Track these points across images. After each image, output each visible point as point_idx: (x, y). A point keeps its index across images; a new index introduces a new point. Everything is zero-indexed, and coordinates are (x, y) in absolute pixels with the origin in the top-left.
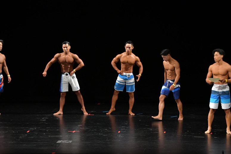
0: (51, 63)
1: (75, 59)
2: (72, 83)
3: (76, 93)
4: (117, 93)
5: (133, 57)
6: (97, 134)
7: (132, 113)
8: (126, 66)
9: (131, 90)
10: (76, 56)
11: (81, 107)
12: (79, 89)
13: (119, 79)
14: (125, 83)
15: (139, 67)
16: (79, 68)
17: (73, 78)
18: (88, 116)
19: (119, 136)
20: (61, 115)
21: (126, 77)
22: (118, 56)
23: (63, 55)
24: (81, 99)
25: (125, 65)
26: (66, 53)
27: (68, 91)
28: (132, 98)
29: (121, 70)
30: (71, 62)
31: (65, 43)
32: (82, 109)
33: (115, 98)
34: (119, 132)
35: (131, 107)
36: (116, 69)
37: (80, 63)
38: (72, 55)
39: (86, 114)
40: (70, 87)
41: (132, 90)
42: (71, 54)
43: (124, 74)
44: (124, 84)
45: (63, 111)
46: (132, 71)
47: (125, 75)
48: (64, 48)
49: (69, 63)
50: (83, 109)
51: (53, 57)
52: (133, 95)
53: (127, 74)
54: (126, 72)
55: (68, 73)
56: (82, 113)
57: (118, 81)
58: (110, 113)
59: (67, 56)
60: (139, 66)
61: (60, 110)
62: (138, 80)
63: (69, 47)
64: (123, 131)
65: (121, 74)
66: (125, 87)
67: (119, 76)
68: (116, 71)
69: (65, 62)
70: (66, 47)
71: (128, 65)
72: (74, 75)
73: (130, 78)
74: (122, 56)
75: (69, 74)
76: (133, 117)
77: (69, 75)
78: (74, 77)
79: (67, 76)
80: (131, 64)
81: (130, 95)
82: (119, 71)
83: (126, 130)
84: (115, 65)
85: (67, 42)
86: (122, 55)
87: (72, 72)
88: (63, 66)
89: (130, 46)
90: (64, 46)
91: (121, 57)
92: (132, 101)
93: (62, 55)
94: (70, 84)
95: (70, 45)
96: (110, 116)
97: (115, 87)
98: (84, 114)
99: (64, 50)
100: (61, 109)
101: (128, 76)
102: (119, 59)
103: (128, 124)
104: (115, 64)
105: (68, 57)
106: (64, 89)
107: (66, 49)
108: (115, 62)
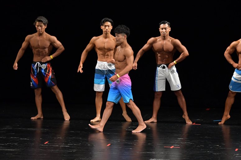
0: (143, 50)
1: (176, 46)
2: (171, 80)
3: (176, 94)
4: (233, 95)
6: (204, 152)
10: (178, 42)
11: (182, 113)
12: (180, 88)
13: (236, 75)
16: (181, 59)
17: (173, 72)
18: (192, 126)
19: (236, 155)
20: (155, 123)
22: (234, 43)
23: (160, 41)
24: (182, 101)
26: (164, 38)
27: (165, 90)
29: (238, 63)
30: (170, 51)
31: (164, 23)
32: (183, 117)
34: (237, 150)
36: (232, 62)
37: (183, 51)
38: (172, 41)
39: (189, 123)
40: (168, 84)
42: (171, 39)
45: (158, 118)
48: (162, 29)
49: (168, 52)
50: (185, 115)
51: (146, 43)
55: (165, 66)
56: (184, 122)
57: (234, 78)
58: (223, 122)
59: (165, 42)
61: (152, 118)
63: (169, 30)
65: (238, 69)
67: (236, 72)
68: (231, 65)
69: (162, 50)
70: (165, 29)
72: (174, 68)
75: (167, 66)
77: (166, 68)
78: (173, 70)
79: (164, 69)
82: (235, 65)
84: (229, 57)
85: (166, 22)
86: (239, 42)
87: (172, 64)
88: (159, 55)
90: (162, 27)
91: (237, 45)
93: (158, 40)
94: (168, 80)
95: (171, 26)
96: (223, 125)
97: (231, 87)
98: (187, 122)
99: (162, 32)
100: (155, 115)
104: (230, 56)
105: (166, 44)
106: (160, 87)
107: (164, 30)
108: (229, 53)
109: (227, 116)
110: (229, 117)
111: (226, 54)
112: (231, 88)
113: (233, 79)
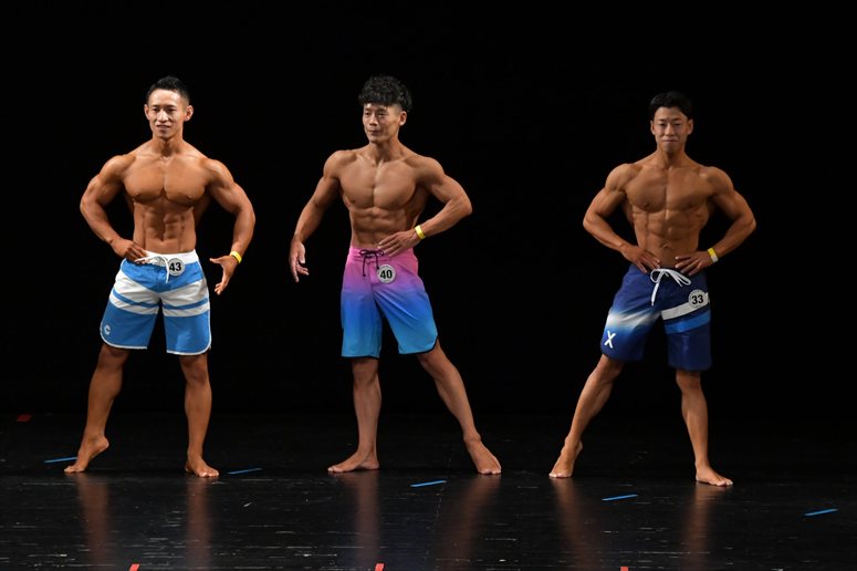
4: (119, 361)
5: (193, 166)
7: (206, 468)
8: (159, 213)
9: (192, 345)
13: (124, 285)
14: (160, 304)
15: (230, 216)
21: (160, 276)
22: (115, 162)
25: (151, 209)
28: (197, 384)
29: (131, 238)
33: (105, 385)
35: (197, 435)
36: (107, 233)
41: (196, 342)
43: (151, 257)
44: (155, 311)
46: (191, 237)
47: (153, 262)
52: (205, 368)
53: (169, 257)
54: (162, 244)
57: (118, 296)
60: (230, 210)
62: (219, 289)
64: (157, 561)
65: (130, 261)
66: (159, 328)
67: (125, 271)
68: (107, 247)
71: (166, 207)
73: (179, 280)
74: (134, 166)
76: (212, 488)
80: (182, 203)
81: (186, 371)
82: (121, 245)
83: (173, 556)
84: (97, 215)
86: (134, 159)
89: (169, 98)
91: (126, 168)
92: (200, 400)
96: (82, 479)
97: (106, 330)
101: (172, 266)
102: (117, 181)
103: (184, 524)
104: (100, 211)
108: (99, 202)
109: (96, 440)
110: (103, 443)
111: (88, 205)
112: (108, 333)
113: (113, 299)
